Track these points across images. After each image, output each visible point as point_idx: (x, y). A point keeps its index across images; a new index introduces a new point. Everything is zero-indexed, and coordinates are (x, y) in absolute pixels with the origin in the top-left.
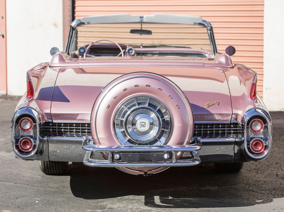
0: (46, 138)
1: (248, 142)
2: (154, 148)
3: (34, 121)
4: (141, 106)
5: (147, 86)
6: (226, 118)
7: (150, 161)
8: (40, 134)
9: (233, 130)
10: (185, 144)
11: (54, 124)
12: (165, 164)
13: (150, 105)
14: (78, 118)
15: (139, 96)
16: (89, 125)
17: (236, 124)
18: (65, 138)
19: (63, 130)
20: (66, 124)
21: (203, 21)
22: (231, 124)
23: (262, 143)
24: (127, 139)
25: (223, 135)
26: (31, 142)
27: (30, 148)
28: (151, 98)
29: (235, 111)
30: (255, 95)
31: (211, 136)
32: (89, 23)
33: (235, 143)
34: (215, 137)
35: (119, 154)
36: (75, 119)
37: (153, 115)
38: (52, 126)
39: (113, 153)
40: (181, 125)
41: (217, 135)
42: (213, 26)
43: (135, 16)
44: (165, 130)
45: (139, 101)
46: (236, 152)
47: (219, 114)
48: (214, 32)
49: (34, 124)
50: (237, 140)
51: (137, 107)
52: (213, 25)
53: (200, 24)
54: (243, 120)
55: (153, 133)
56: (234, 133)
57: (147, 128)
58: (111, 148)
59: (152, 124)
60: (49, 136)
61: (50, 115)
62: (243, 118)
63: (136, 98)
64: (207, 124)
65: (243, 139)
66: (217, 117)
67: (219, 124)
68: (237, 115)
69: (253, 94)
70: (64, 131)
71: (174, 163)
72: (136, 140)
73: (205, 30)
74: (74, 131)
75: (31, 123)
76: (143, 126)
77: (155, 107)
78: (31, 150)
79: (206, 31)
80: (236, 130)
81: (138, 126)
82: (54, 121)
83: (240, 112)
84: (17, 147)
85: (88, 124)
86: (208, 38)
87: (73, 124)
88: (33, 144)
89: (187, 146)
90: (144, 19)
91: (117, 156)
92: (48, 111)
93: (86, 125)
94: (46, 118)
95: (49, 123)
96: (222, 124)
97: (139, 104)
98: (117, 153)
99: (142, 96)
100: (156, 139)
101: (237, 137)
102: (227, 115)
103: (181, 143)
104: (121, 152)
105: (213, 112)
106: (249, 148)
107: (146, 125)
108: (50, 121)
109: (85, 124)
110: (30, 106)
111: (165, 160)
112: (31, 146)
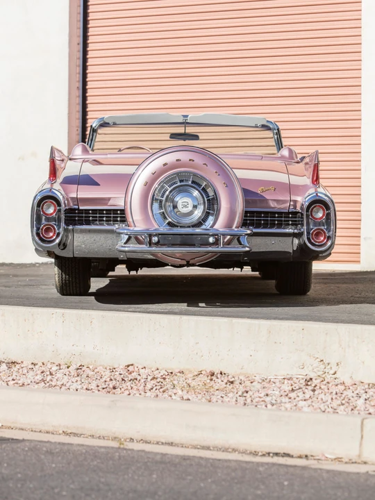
0: (71, 227)
1: (308, 233)
2: (198, 230)
3: (59, 204)
4: (182, 184)
5: (190, 160)
6: (282, 206)
7: (193, 245)
8: (65, 223)
9: (292, 221)
10: (234, 227)
11: (81, 211)
12: (210, 249)
13: (193, 182)
14: (111, 202)
15: (180, 172)
16: (123, 211)
17: (295, 213)
18: (93, 227)
19: (91, 218)
20: (94, 211)
21: (268, 121)
22: (289, 213)
23: (324, 233)
24: (167, 221)
25: (280, 226)
26: (54, 229)
27: (54, 235)
28: (195, 175)
29: (293, 198)
30: (318, 178)
31: (265, 226)
32: (115, 124)
33: (294, 235)
34: (270, 228)
35: (158, 237)
36: (106, 204)
37: (196, 193)
38: (78, 213)
39: (150, 236)
40: (229, 206)
41: (272, 226)
42: (280, 128)
43: (177, 115)
44: (211, 212)
45: (182, 177)
46: (295, 249)
47: (275, 200)
48: (282, 135)
49: (58, 208)
50: (296, 231)
51: (179, 184)
52: (281, 126)
53: (263, 126)
54: (302, 208)
55: (198, 213)
56: (292, 225)
57: (190, 208)
58: (148, 230)
59: (195, 207)
60: (75, 225)
61: (77, 200)
62: (303, 205)
63: (177, 174)
64: (261, 213)
65: (302, 230)
66: (272, 204)
67: (275, 213)
68: (295, 202)
69: (315, 178)
70: (92, 220)
71: (220, 249)
72: (178, 223)
73: (269, 134)
74: (104, 219)
75: (55, 206)
76: (186, 206)
77: (199, 185)
78: (54, 237)
79: (271, 135)
80: (296, 221)
81: (180, 206)
82: (81, 208)
83: (299, 199)
84: (38, 234)
85: (121, 210)
86: (274, 144)
87: (103, 210)
88: (57, 231)
89: (236, 230)
90: (188, 118)
91: (155, 239)
92: (74, 195)
93: (119, 212)
94: (71, 204)
95: (75, 209)
96: (278, 213)
97: (181, 181)
98: (156, 235)
99: (185, 172)
100: (200, 222)
101: (296, 228)
102: (284, 202)
103: (229, 225)
104: (159, 235)
105: (268, 197)
106: (309, 239)
107: (189, 206)
108: (77, 207)
109: (117, 210)
110: (54, 187)
111: (211, 245)
112: (54, 233)
